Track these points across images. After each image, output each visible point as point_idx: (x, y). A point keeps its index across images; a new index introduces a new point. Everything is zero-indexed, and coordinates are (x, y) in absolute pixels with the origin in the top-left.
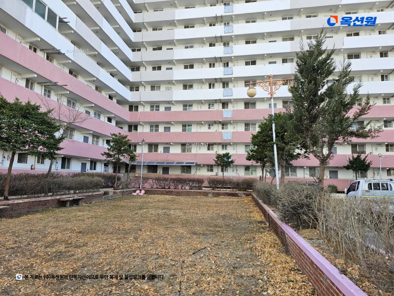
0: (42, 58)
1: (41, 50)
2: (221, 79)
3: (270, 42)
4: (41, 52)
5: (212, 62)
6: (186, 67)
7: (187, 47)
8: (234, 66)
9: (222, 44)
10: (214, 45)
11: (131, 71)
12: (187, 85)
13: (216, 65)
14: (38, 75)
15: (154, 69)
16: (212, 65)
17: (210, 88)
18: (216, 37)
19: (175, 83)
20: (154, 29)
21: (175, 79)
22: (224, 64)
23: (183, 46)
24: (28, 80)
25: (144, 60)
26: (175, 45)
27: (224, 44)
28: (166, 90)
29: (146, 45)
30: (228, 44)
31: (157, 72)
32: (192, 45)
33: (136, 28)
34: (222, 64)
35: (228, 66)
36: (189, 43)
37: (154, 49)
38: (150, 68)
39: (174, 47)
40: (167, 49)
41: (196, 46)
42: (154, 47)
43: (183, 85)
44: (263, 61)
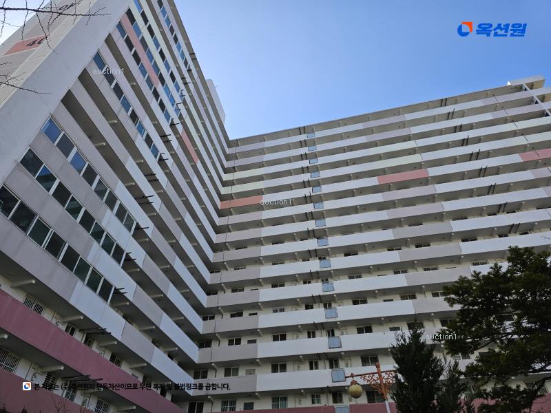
0: (78, 342)
1: (80, 331)
2: (325, 354)
3: (385, 301)
4: (80, 333)
5: (311, 330)
6: (275, 339)
7: (275, 311)
8: (342, 334)
9: (322, 305)
10: (312, 307)
11: (198, 348)
12: (278, 365)
13: (317, 333)
14: (66, 366)
15: (231, 343)
16: (311, 334)
17: (311, 368)
18: (313, 297)
19: (260, 363)
20: (234, 291)
21: (260, 356)
22: (328, 332)
23: (271, 310)
24: (49, 375)
25: (217, 331)
26: (260, 309)
27: (325, 306)
28: (246, 374)
29: (222, 310)
30: (330, 305)
31: (235, 347)
32: (282, 308)
33: (210, 290)
34: (324, 333)
35: (333, 335)
36: (278, 306)
37: (232, 316)
38: (225, 343)
39: (259, 312)
40: (250, 315)
41: (287, 308)
42: (232, 313)
43: (273, 365)
44: (382, 327)
